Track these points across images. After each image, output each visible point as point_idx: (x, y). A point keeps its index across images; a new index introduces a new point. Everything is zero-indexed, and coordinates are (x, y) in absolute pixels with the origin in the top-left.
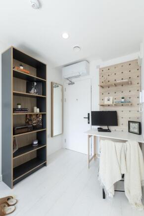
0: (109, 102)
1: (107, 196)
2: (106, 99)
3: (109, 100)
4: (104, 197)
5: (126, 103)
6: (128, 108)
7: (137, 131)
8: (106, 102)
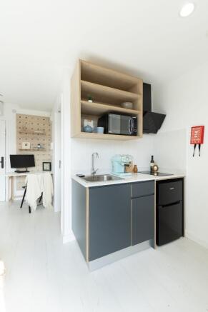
0: (27, 147)
1: (32, 211)
2: (24, 144)
3: (26, 145)
4: (30, 212)
5: (41, 149)
6: (42, 153)
7: (48, 168)
8: (24, 147)
